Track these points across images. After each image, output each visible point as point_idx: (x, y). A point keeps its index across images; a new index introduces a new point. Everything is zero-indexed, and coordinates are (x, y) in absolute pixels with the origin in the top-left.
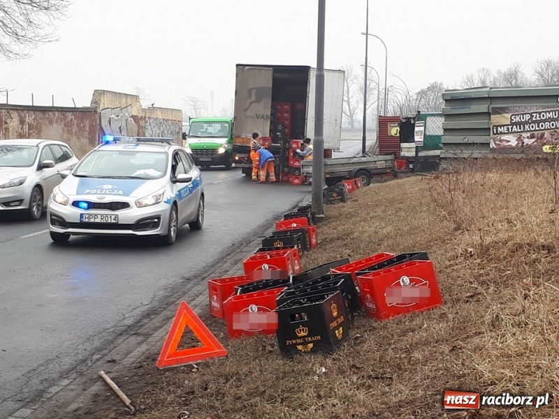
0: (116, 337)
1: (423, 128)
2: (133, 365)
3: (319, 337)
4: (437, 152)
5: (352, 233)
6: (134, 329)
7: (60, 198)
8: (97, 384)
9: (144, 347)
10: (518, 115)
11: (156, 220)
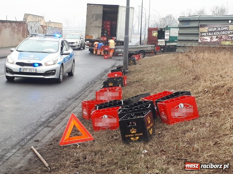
0: (38, 127)
1: (169, 33)
2: (47, 143)
3: (142, 134)
4: (175, 44)
5: (143, 79)
6: (46, 124)
7: (10, 61)
8: (30, 153)
9: (52, 134)
10: (211, 28)
11: (54, 72)
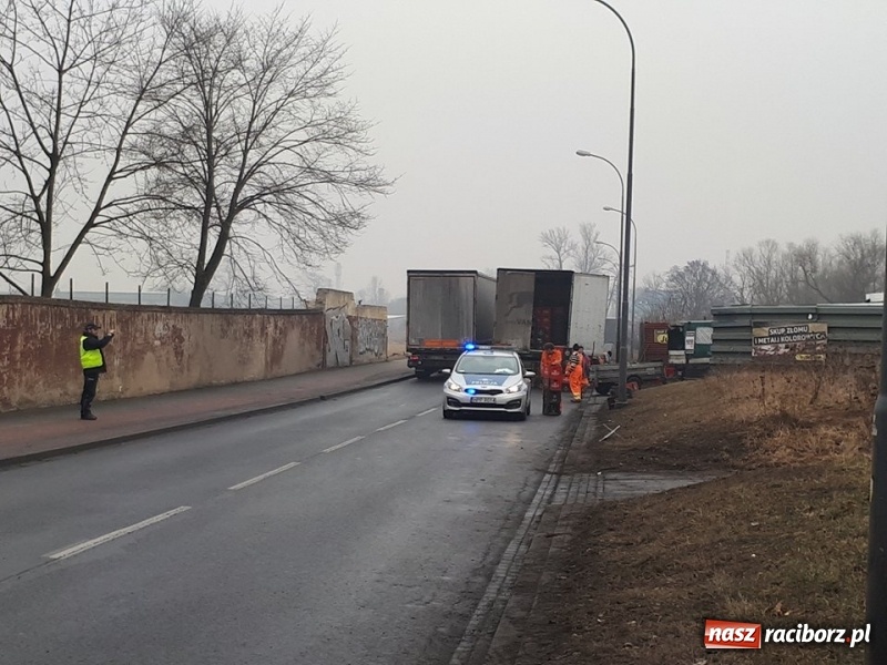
1: (694, 337)
4: (706, 360)
7: (454, 387)
10: (775, 329)
11: (519, 402)
